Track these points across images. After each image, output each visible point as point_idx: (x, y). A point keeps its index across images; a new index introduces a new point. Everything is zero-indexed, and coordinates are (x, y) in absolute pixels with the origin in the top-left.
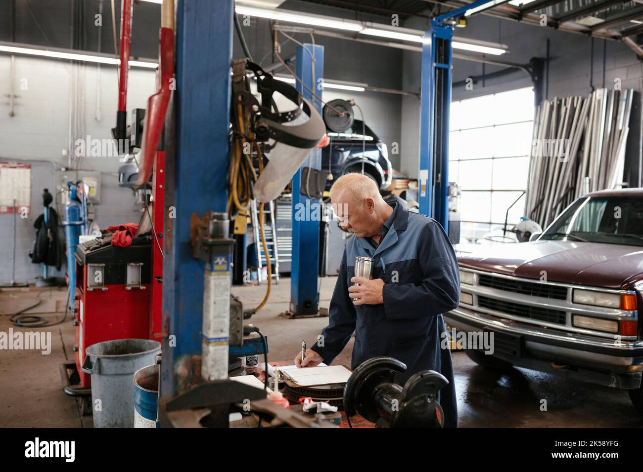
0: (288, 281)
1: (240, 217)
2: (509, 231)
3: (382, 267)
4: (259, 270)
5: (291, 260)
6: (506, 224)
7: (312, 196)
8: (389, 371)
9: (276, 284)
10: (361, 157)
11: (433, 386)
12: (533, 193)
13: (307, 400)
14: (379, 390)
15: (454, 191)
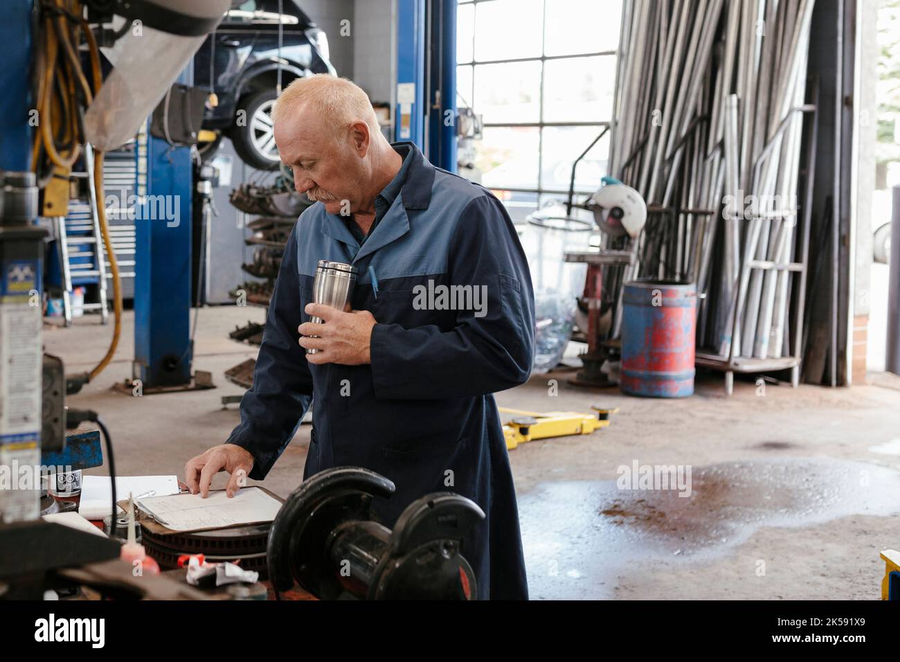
0: (128, 317)
1: (57, 181)
2: (578, 206)
3: (371, 286)
4: (66, 295)
5: (132, 274)
6: (571, 193)
7: (175, 141)
8: (360, 495)
9: (102, 323)
10: (274, 59)
11: (454, 524)
12: (625, 129)
13: (194, 560)
14: (339, 535)
15: (468, 126)
